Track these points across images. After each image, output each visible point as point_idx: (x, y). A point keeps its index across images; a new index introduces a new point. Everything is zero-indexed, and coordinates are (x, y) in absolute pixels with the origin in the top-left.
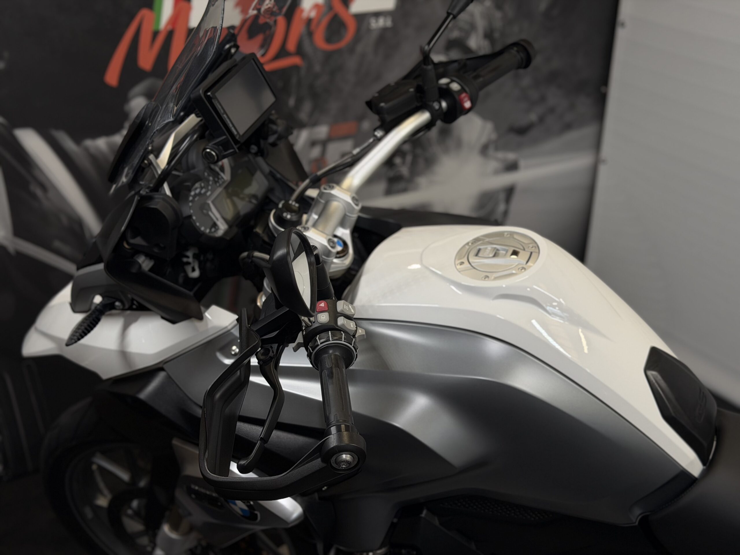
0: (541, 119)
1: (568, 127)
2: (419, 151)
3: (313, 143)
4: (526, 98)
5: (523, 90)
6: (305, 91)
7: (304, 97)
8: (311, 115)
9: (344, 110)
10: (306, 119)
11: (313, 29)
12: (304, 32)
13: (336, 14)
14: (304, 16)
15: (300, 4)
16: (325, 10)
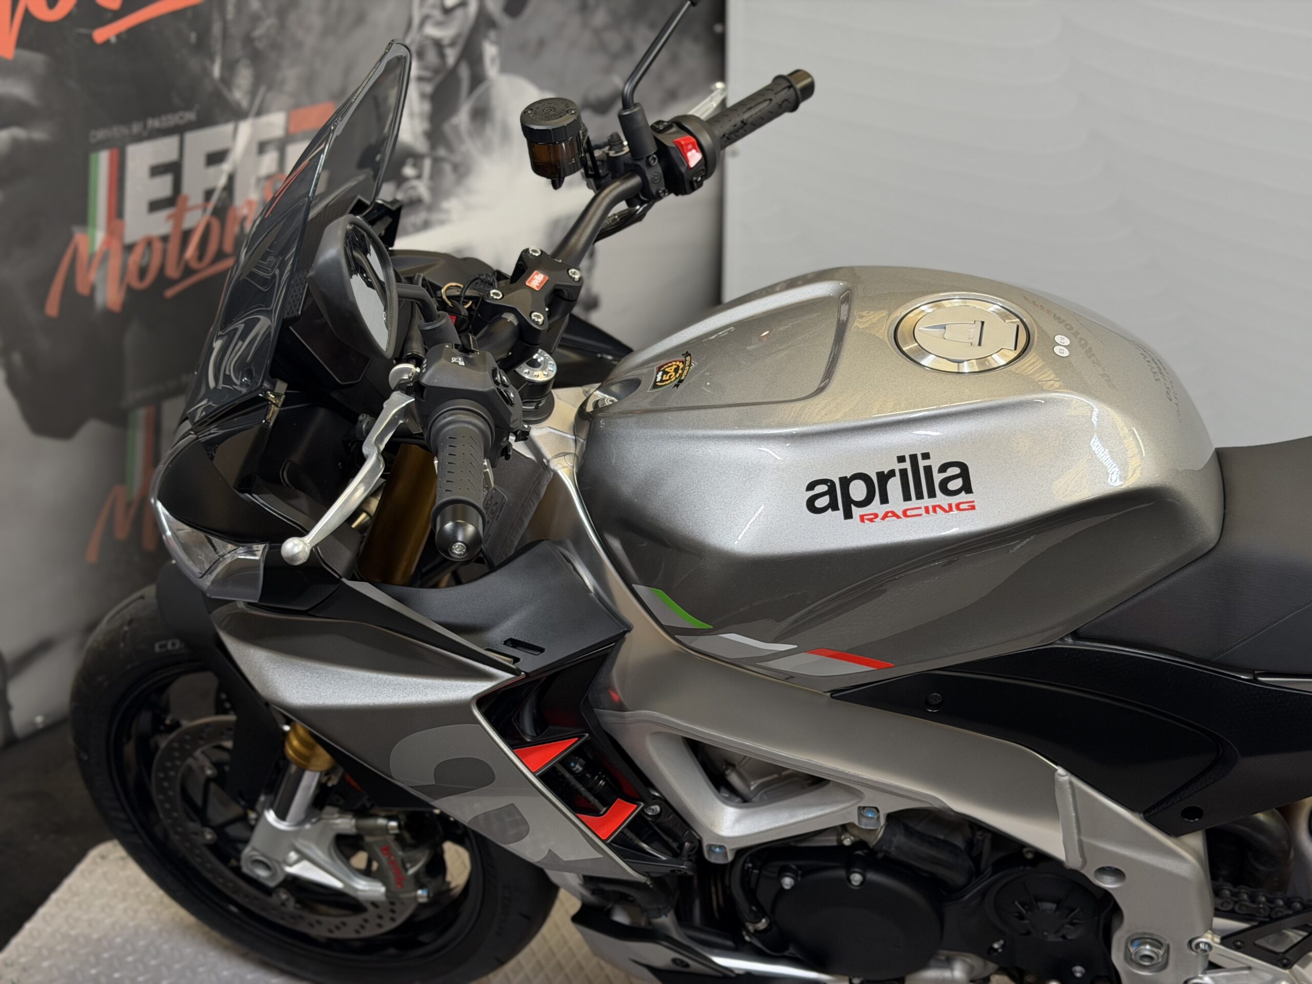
2: (442, 152)
3: (262, 147)
4: (602, 47)
5: (597, 32)
6: (237, 49)
7: (237, 61)
8: (253, 93)
9: (309, 81)
10: (245, 103)
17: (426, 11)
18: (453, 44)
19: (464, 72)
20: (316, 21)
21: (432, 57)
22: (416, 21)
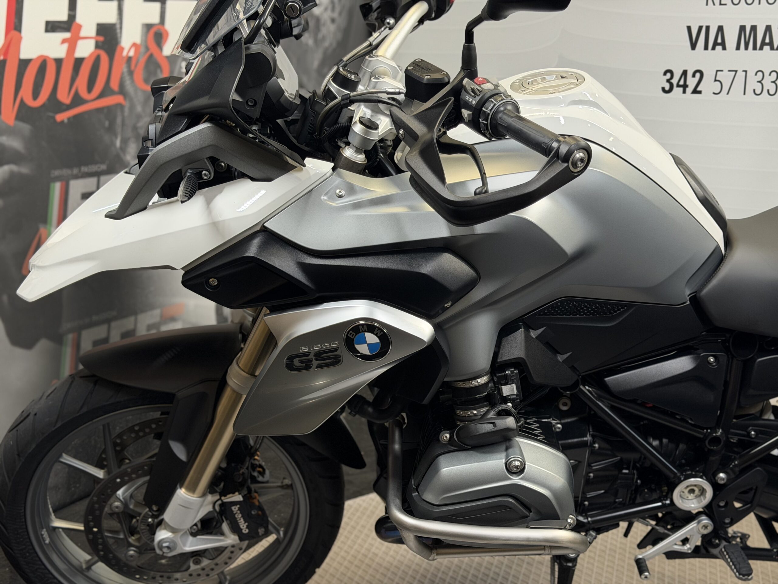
11: (133, 67)
12: (125, 69)
13: (151, 56)
14: (125, 53)
15: (120, 42)
16: (142, 50)
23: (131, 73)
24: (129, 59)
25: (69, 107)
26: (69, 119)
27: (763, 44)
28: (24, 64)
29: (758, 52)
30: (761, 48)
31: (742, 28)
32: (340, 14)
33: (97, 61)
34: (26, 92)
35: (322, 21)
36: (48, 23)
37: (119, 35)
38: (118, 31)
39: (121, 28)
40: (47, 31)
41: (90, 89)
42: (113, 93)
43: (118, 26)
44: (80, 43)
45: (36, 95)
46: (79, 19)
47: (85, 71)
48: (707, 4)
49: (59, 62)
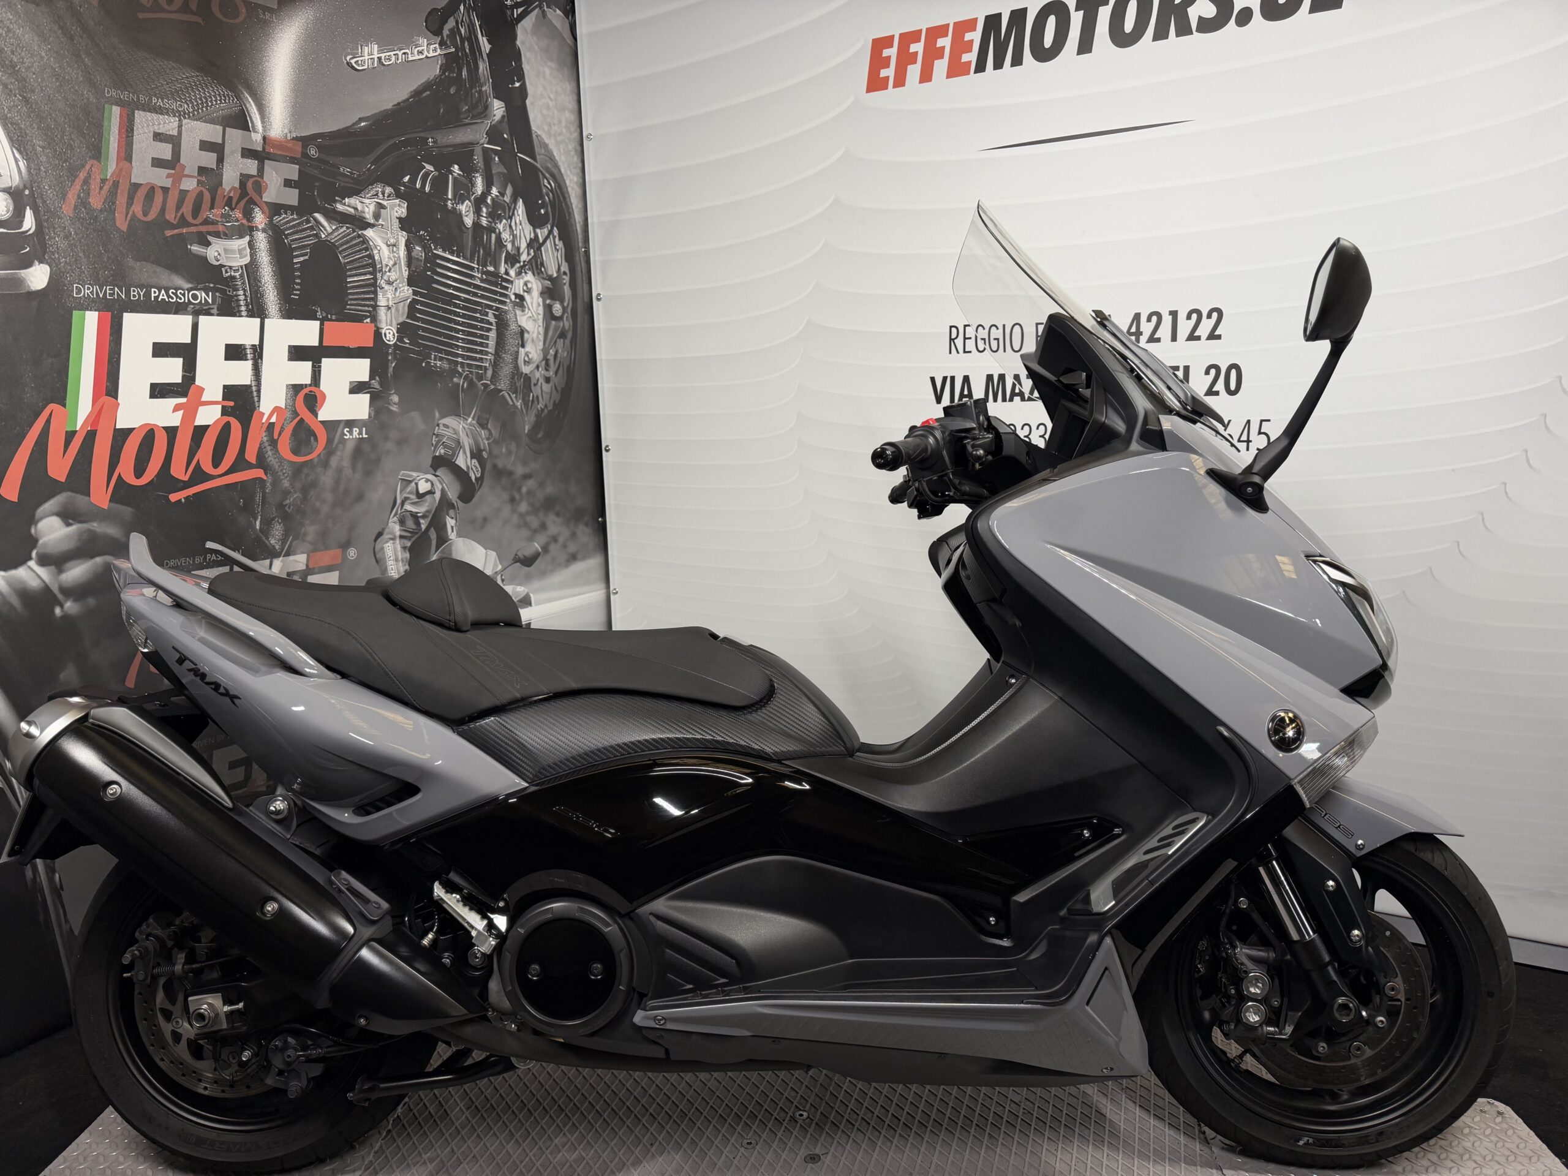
0: (545, 549)
1: (573, 558)
4: (526, 525)
5: (521, 515)
6: (273, 512)
7: (273, 519)
8: (284, 541)
9: (324, 535)
10: (277, 547)
11: (276, 438)
12: (265, 439)
13: (302, 420)
14: (264, 421)
15: (259, 407)
16: (288, 415)
17: (407, 496)
18: (424, 517)
19: (433, 534)
20: (329, 497)
21: (410, 524)
22: (399, 501)
23: (274, 443)
24: (271, 426)
25: (187, 485)
26: (187, 498)
27: (1013, 394)
28: (122, 435)
29: (1008, 403)
30: (1011, 400)
31: (990, 378)
32: (556, 373)
33: (226, 430)
34: (126, 469)
35: (533, 381)
36: (154, 386)
37: (256, 399)
38: (255, 394)
39: (259, 391)
40: (153, 396)
41: (216, 463)
42: (250, 466)
43: (254, 389)
44: (201, 409)
45: (139, 472)
46: (197, 383)
47: (209, 442)
48: (950, 353)
49: (171, 432)
